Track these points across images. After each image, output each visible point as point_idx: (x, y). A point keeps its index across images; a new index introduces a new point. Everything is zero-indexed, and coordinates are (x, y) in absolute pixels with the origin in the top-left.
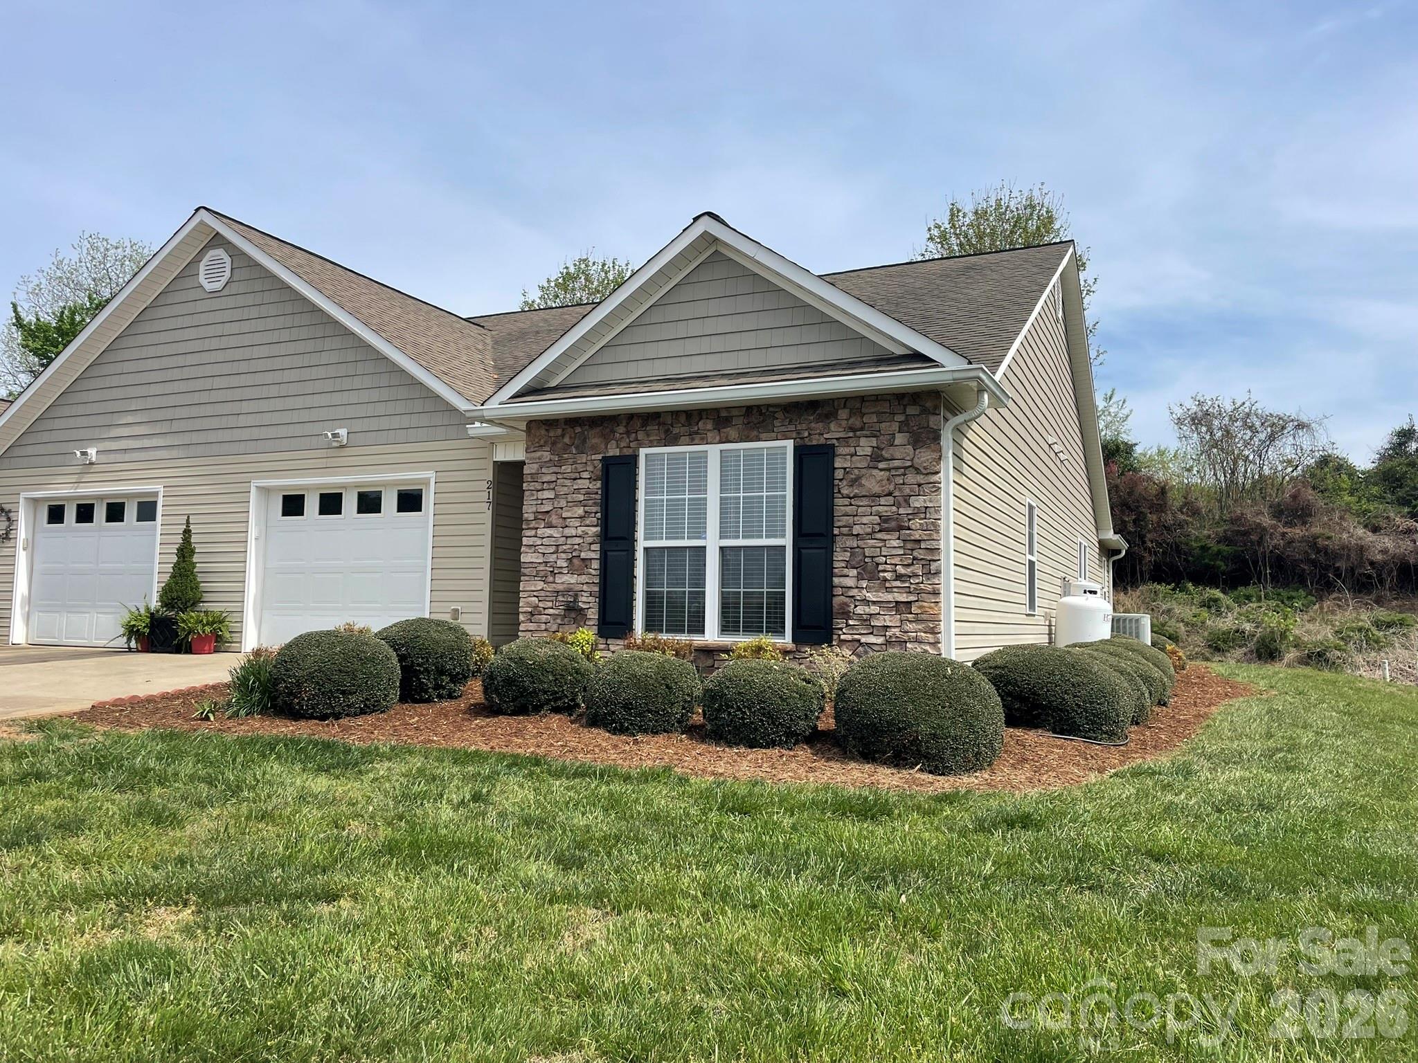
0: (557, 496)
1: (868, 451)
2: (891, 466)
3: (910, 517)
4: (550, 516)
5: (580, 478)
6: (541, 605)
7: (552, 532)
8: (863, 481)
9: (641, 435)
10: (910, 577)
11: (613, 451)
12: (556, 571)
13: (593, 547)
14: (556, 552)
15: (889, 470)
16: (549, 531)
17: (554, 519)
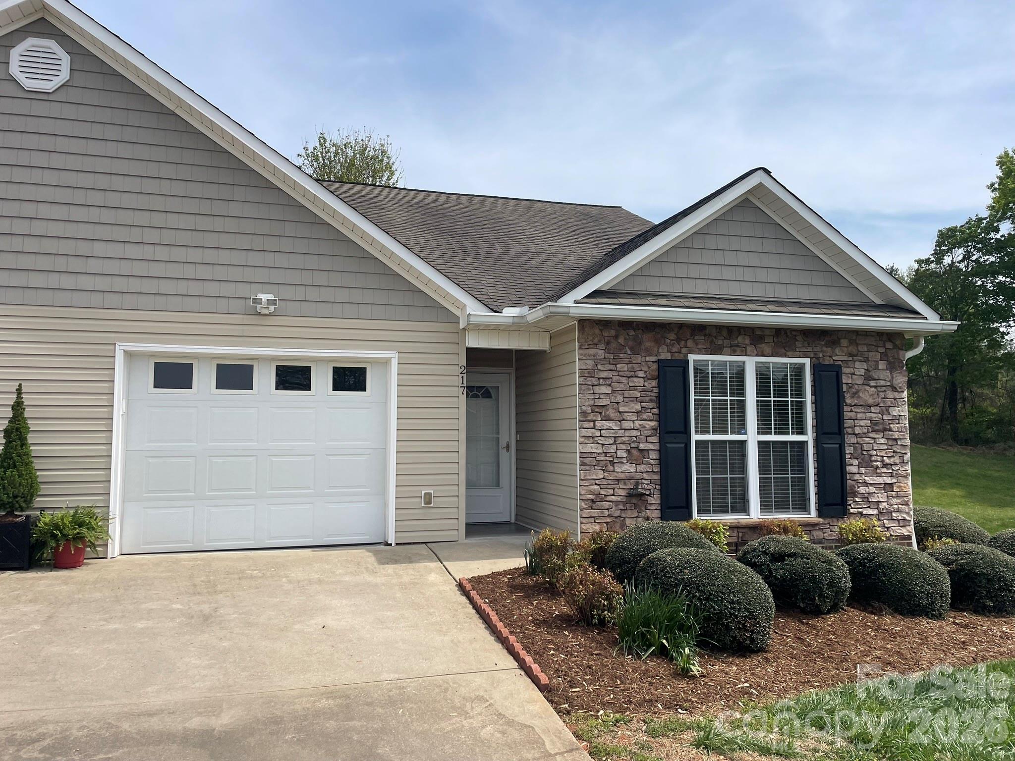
0: (614, 392)
1: (862, 372)
2: (878, 384)
3: (890, 422)
4: (607, 410)
5: (636, 377)
6: (603, 492)
7: (611, 425)
8: (861, 394)
9: (690, 343)
10: (892, 465)
11: (665, 355)
12: (615, 461)
13: (650, 439)
14: (615, 443)
15: (875, 387)
16: (607, 424)
17: (612, 413)
